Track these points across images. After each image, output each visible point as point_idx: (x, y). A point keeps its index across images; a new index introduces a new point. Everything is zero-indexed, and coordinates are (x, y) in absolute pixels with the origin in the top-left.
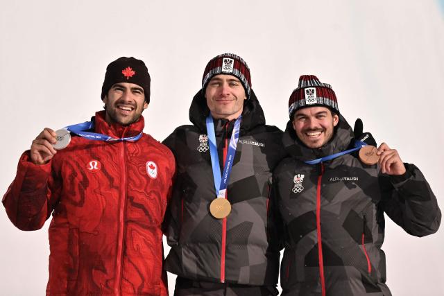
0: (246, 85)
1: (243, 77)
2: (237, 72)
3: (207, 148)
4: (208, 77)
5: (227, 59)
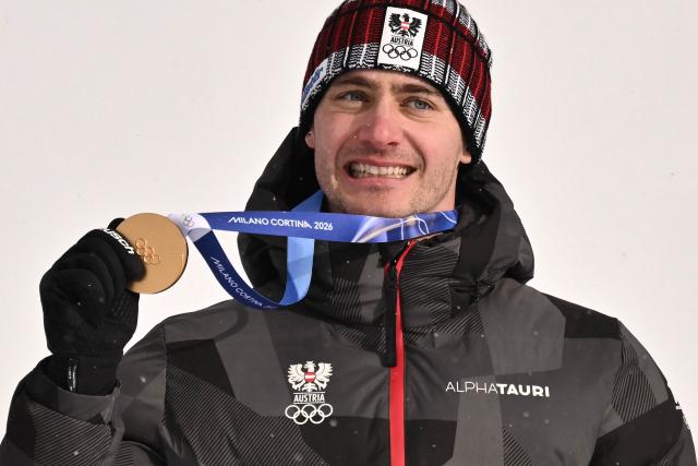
0: (469, 113)
1: (457, 86)
2: (435, 68)
3: (326, 410)
4: (323, 74)
5: (401, 11)
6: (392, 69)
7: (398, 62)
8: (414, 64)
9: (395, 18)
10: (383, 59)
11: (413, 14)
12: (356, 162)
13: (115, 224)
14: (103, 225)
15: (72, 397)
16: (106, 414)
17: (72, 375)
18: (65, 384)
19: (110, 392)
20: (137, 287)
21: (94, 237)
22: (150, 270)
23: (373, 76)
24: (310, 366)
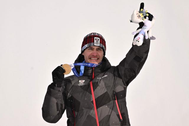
2: (101, 45)
3: (83, 84)
4: (86, 47)
5: (96, 38)
6: (96, 46)
7: (97, 45)
8: (99, 45)
9: (96, 39)
10: (95, 45)
11: (98, 38)
12: (91, 58)
13: (61, 65)
14: (60, 65)
15: (56, 88)
16: (60, 90)
17: (56, 85)
18: (55, 86)
19: (61, 87)
20: (64, 74)
21: (59, 67)
22: (66, 71)
23: (93, 47)
24: (82, 80)
